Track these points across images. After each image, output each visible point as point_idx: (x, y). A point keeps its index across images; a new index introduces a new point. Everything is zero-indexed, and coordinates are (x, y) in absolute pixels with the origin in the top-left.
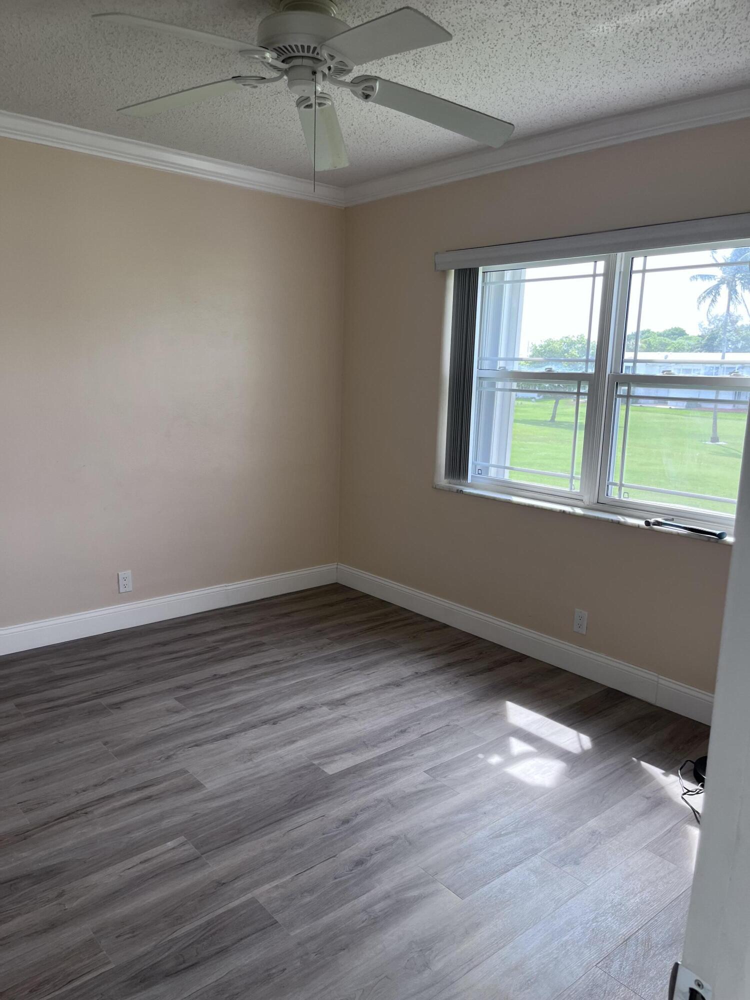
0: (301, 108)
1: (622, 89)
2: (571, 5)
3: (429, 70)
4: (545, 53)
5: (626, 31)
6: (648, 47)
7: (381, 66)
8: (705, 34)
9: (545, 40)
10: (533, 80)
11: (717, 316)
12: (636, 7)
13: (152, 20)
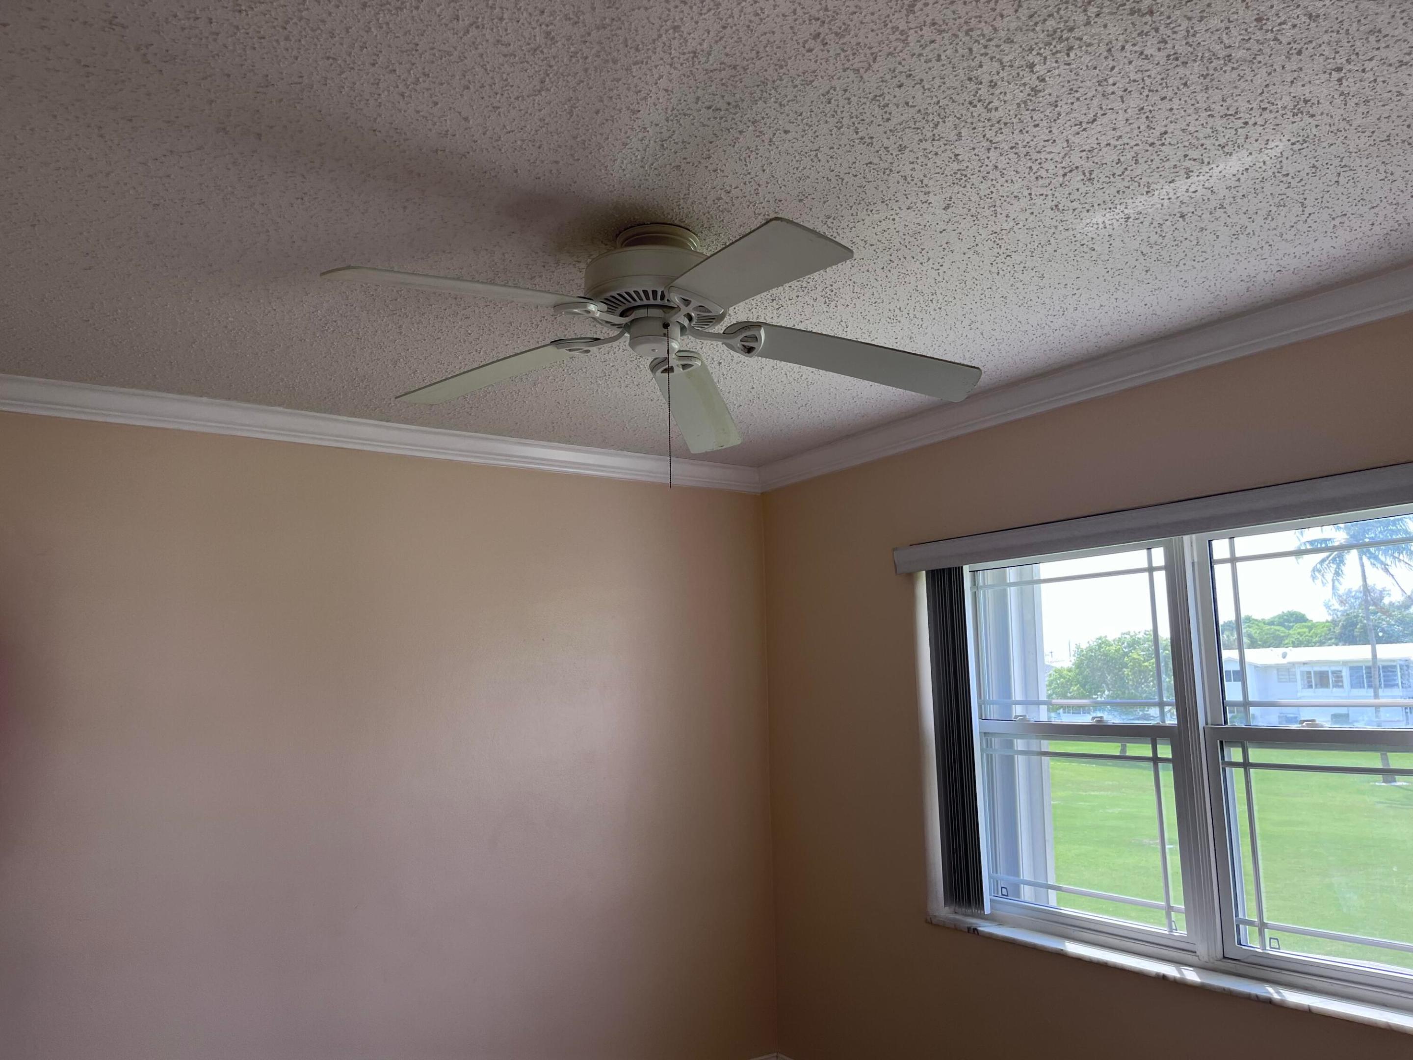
0: (657, 374)
1: (1149, 305)
2: (1047, 195)
3: (850, 307)
4: (1019, 268)
5: (1142, 223)
6: (1181, 242)
7: (778, 309)
8: (1273, 212)
9: (1015, 250)
10: (1007, 306)
11: (1350, 591)
12: (1153, 186)
13: (446, 278)
